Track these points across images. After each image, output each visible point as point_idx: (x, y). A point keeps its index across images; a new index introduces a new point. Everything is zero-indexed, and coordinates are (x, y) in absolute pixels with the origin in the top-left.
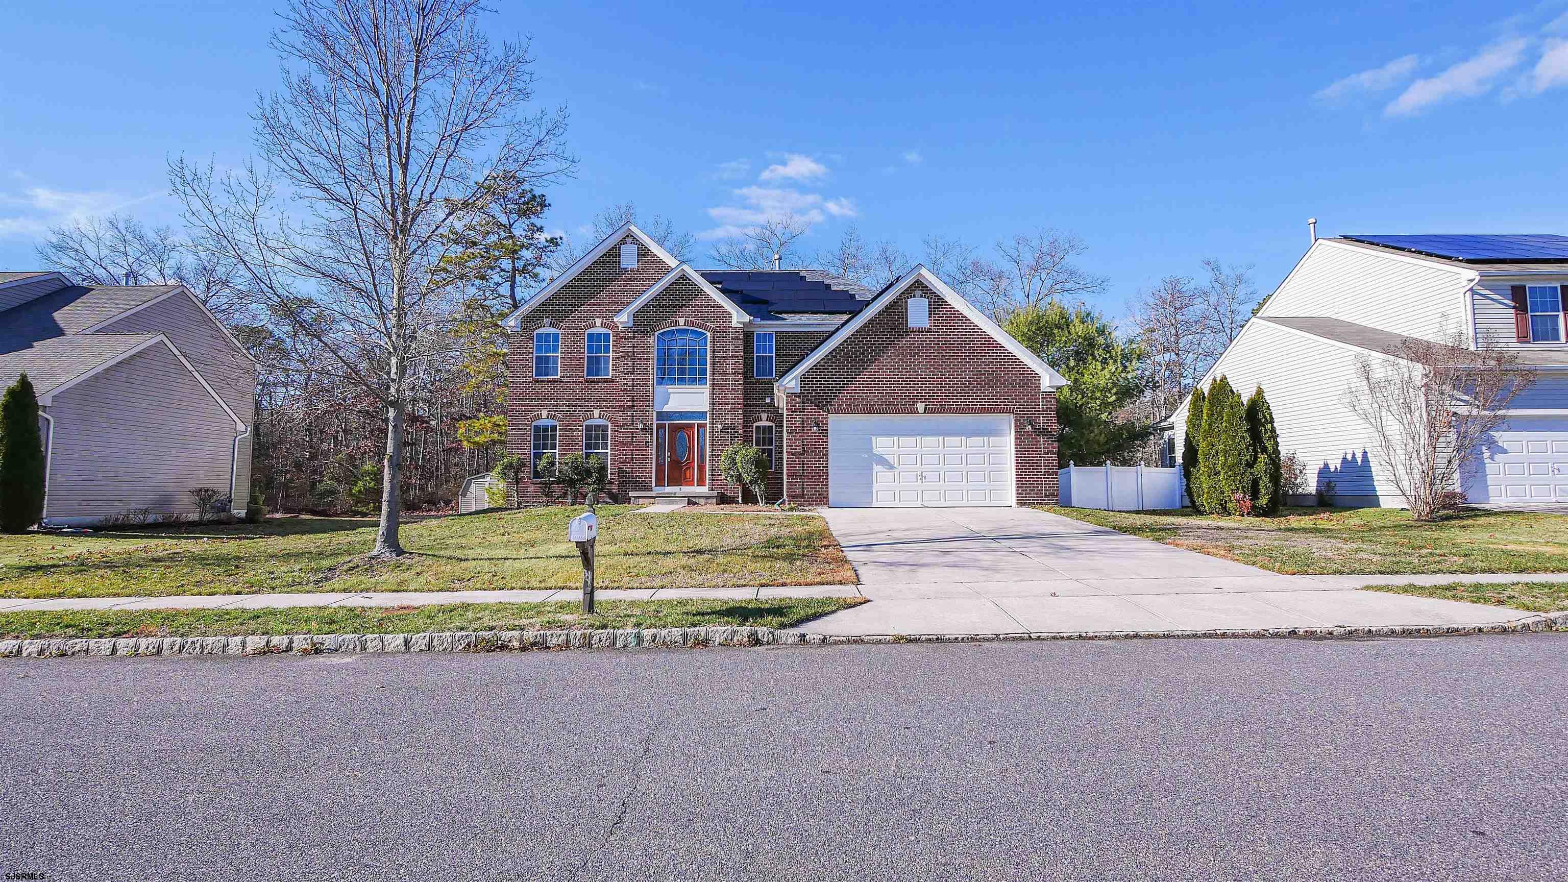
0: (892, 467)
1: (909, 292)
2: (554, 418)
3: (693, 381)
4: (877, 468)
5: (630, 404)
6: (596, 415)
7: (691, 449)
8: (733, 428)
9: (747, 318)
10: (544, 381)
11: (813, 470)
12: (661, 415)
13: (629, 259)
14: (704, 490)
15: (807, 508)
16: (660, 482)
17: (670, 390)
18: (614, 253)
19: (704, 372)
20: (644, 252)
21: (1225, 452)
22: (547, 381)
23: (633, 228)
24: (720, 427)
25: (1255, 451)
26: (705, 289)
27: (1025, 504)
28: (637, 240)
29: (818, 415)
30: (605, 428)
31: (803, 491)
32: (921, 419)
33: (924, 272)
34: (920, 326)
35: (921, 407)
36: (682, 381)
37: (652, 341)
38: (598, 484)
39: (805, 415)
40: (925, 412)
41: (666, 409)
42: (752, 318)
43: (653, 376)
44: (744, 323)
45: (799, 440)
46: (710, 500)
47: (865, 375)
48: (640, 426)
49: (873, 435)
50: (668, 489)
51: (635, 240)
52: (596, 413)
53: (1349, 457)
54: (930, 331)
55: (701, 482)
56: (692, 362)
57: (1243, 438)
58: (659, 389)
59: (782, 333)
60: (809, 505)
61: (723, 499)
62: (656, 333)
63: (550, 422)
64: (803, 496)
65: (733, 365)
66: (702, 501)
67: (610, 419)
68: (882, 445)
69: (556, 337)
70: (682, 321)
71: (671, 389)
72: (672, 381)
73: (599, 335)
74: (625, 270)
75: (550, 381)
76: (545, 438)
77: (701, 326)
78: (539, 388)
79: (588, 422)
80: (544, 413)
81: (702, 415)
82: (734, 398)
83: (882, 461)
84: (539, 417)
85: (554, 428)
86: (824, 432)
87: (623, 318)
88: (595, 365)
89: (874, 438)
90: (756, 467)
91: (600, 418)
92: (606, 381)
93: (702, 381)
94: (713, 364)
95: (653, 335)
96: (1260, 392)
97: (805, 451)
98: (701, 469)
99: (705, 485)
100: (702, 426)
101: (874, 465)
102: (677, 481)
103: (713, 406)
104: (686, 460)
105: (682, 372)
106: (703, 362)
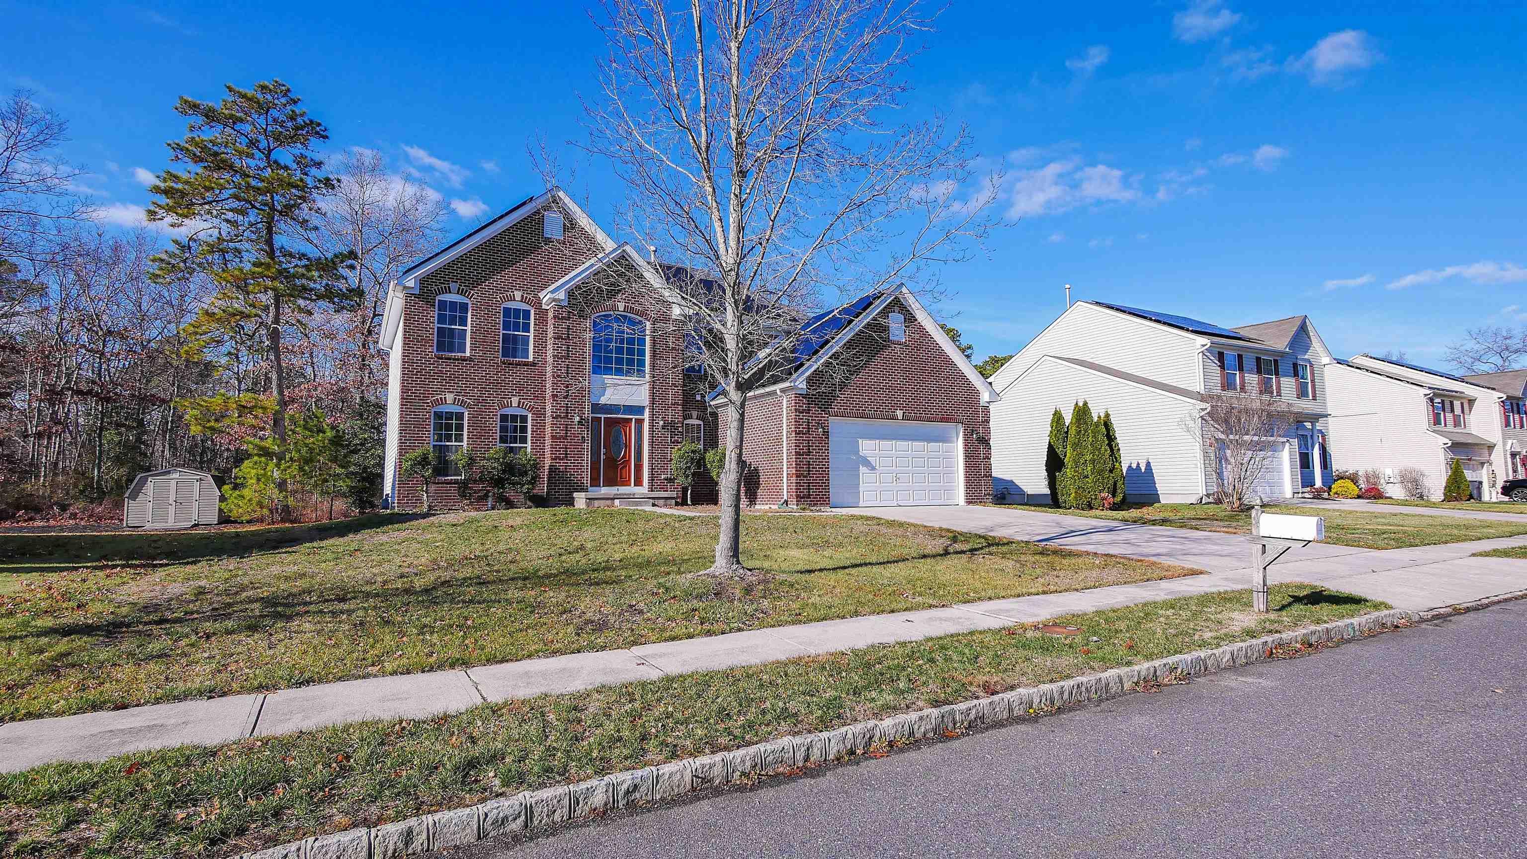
0: (873, 468)
1: (889, 308)
2: (462, 404)
3: (631, 373)
4: (863, 469)
5: (564, 393)
6: (515, 404)
7: (627, 446)
8: (673, 425)
9: (688, 311)
10: (450, 359)
11: (817, 471)
12: (597, 408)
13: (553, 227)
14: (643, 491)
16: (595, 482)
17: (606, 381)
18: (535, 220)
19: (641, 363)
20: (570, 225)
21: (1093, 461)
22: (454, 359)
23: (560, 194)
24: (661, 423)
25: (1113, 461)
26: (646, 275)
27: (971, 502)
28: (565, 210)
29: (821, 417)
30: (524, 419)
31: (809, 492)
32: (900, 425)
33: (904, 291)
34: (898, 339)
35: (899, 413)
36: (619, 372)
37: (589, 324)
39: (810, 416)
40: (903, 419)
41: (603, 400)
43: (589, 364)
44: (683, 316)
45: (805, 440)
46: (669, 502)
47: (858, 381)
48: (576, 419)
49: (860, 438)
50: (603, 490)
51: (562, 208)
52: (515, 401)
53: (1134, 466)
54: (905, 345)
55: (639, 484)
56: (630, 352)
57: (1106, 450)
58: (595, 378)
60: (815, 505)
62: (593, 317)
63: (456, 409)
64: (809, 496)
65: (672, 359)
67: (531, 409)
68: (867, 447)
69: (464, 308)
70: (621, 306)
71: (609, 379)
72: (608, 371)
73: (517, 311)
74: (550, 239)
75: (458, 360)
76: (449, 427)
77: (641, 314)
78: (444, 367)
79: (503, 411)
80: (450, 397)
81: (640, 410)
82: (674, 393)
83: (867, 463)
84: (443, 401)
85: (460, 416)
86: (826, 433)
87: (559, 295)
88: (511, 345)
89: (860, 441)
91: (519, 406)
92: (526, 364)
93: (641, 373)
94: (654, 355)
95: (590, 318)
96: (1107, 415)
97: (810, 452)
98: (639, 468)
99: (642, 485)
100: (640, 422)
101: (861, 466)
102: (611, 482)
103: (653, 401)
104: (622, 458)
105: (619, 361)
106: (642, 353)
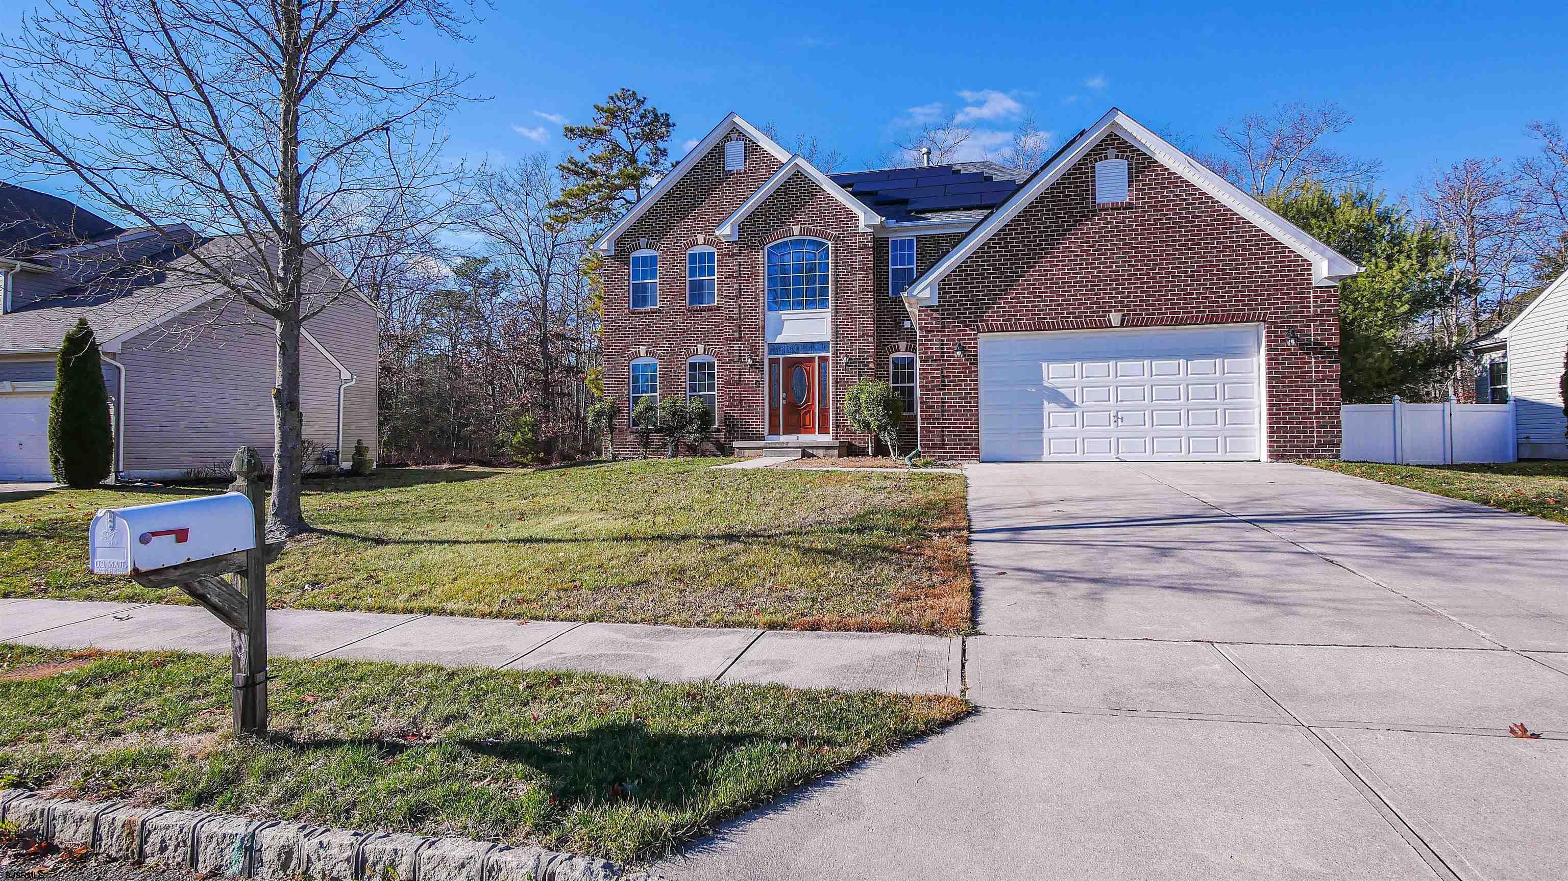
0: (1070, 405)
1: (1098, 152)
2: (653, 355)
3: (810, 304)
4: (1048, 407)
5: (736, 335)
6: (701, 351)
7: (810, 389)
8: (862, 361)
9: (877, 220)
10: (641, 313)
11: (956, 411)
12: (775, 348)
13: (734, 159)
14: (827, 439)
15: (949, 463)
16: (774, 431)
17: (783, 317)
18: (716, 155)
19: (824, 291)
20: (752, 148)
22: (645, 313)
23: (737, 120)
24: (846, 359)
26: (824, 187)
27: (1283, 457)
28: (744, 135)
29: (964, 335)
30: (711, 366)
31: (943, 440)
32: (1116, 335)
33: (1121, 119)
34: (1115, 200)
35: (1115, 318)
36: (799, 305)
37: (762, 256)
38: (700, 433)
39: (945, 336)
40: (1122, 325)
41: (779, 339)
42: (883, 219)
43: (764, 299)
44: (874, 226)
46: (830, 452)
47: (1031, 276)
48: (750, 362)
49: (1045, 360)
50: (783, 438)
51: (741, 135)
52: (701, 348)
54: (1129, 206)
55: (824, 430)
56: (811, 280)
58: (771, 315)
59: (924, 237)
60: (952, 458)
61: (850, 450)
62: (766, 247)
63: (649, 361)
64: (943, 446)
65: (861, 281)
66: (821, 453)
67: (716, 355)
68: (1057, 374)
69: (654, 258)
70: (796, 229)
71: (785, 314)
72: (785, 305)
73: (702, 255)
74: (730, 173)
75: (648, 313)
76: (645, 379)
77: (821, 234)
78: (636, 321)
79: (691, 360)
80: (643, 350)
81: (824, 345)
82: (864, 325)
83: (1056, 396)
84: (637, 355)
85: (654, 368)
86: (972, 358)
87: (726, 231)
88: (698, 291)
89: (1044, 365)
90: (884, 409)
91: (704, 353)
92: (710, 309)
93: (823, 304)
94: (837, 282)
95: (763, 249)
97: (945, 385)
98: (824, 412)
99: (827, 433)
100: (824, 360)
101: (1046, 403)
102: (793, 428)
103: (836, 334)
104: (805, 402)
105: (798, 293)
106: (824, 279)
